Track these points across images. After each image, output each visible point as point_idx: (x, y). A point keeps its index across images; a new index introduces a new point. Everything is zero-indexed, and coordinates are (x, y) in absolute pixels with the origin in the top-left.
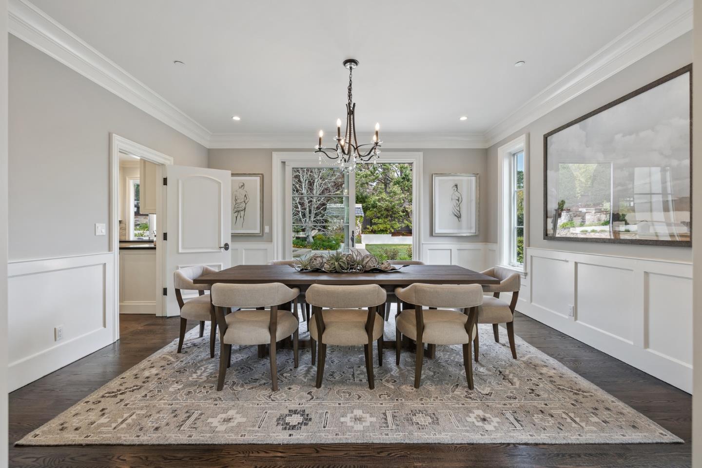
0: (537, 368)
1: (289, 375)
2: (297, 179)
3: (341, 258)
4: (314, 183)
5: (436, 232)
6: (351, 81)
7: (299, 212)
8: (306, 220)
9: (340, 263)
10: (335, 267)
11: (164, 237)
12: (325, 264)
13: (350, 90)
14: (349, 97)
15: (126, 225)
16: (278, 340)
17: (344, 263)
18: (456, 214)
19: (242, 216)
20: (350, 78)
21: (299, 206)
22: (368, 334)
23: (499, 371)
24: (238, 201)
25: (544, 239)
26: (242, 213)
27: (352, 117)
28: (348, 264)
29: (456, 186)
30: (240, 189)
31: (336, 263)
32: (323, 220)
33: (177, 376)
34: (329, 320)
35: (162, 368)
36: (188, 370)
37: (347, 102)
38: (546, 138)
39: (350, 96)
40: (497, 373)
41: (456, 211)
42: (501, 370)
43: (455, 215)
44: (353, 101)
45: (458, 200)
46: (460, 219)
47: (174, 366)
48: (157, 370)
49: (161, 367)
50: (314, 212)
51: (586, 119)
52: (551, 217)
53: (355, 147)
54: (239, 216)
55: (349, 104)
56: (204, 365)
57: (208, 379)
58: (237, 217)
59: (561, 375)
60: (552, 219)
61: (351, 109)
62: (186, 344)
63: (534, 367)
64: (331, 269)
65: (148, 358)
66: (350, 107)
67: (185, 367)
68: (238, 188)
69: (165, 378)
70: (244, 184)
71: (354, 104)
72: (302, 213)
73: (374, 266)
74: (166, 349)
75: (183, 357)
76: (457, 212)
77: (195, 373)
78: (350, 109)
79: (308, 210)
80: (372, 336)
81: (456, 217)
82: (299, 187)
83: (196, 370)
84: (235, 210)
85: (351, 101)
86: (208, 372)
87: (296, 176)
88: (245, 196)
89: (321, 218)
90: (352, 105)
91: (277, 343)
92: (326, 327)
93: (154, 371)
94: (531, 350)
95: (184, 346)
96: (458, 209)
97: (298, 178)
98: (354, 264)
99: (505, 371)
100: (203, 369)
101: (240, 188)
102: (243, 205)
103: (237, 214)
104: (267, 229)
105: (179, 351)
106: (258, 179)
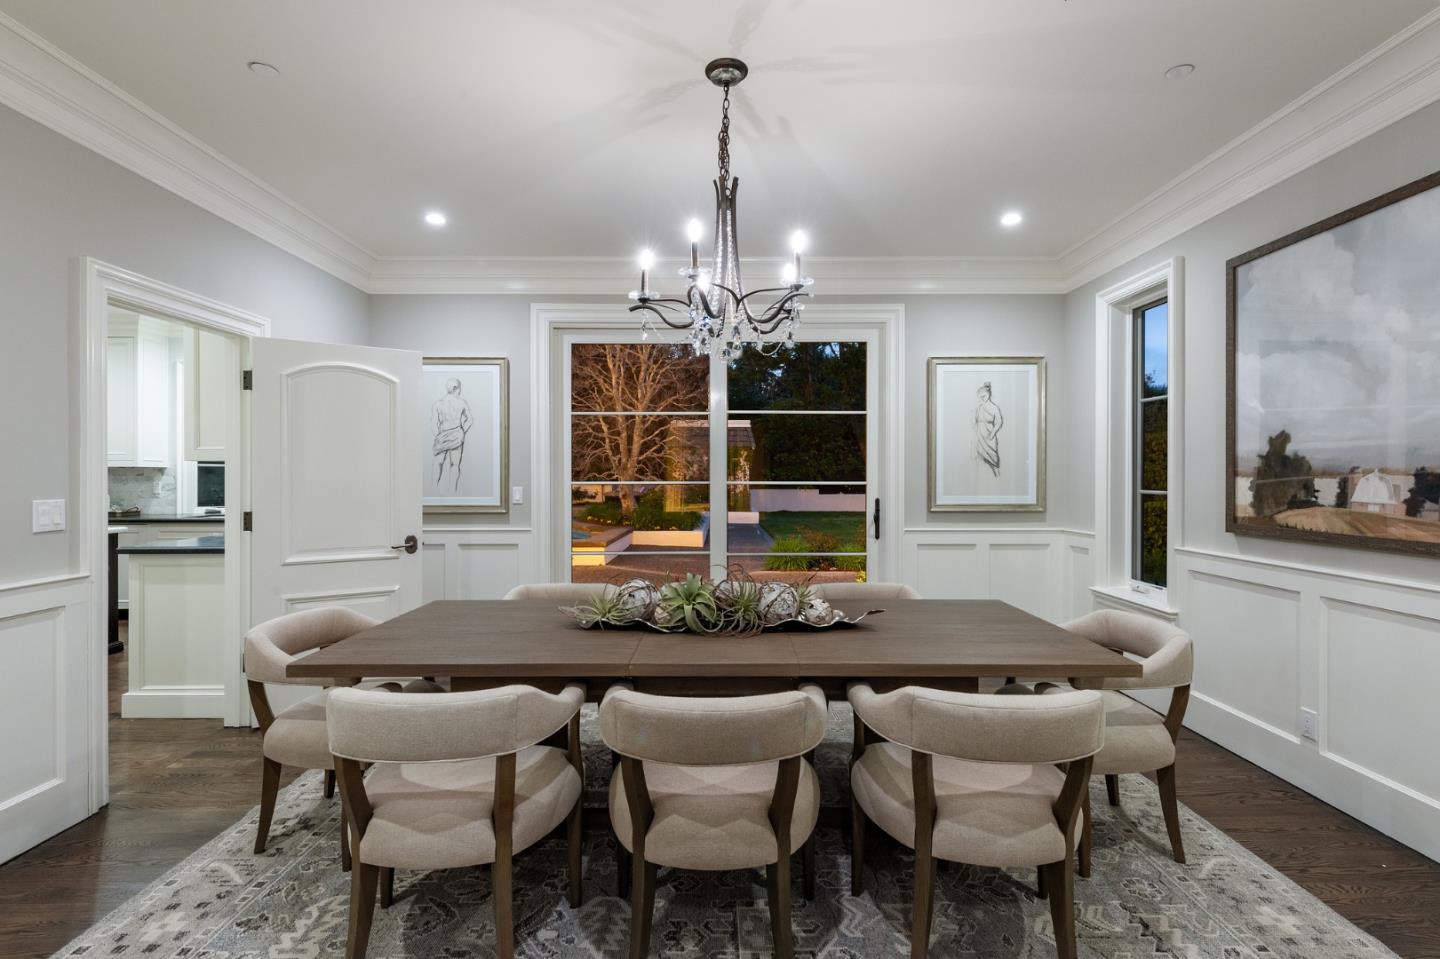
0: (1243, 907)
1: (554, 934)
2: (601, 364)
3: (699, 595)
4: (638, 372)
5: (939, 502)
6: (726, 117)
7: (603, 439)
8: (620, 460)
9: (698, 607)
10: (683, 619)
11: (245, 524)
12: (659, 610)
13: (724, 142)
14: (723, 162)
15: (175, 477)
16: (517, 849)
17: (708, 606)
18: (987, 457)
19: (456, 461)
20: (725, 110)
21: (605, 427)
22: (777, 837)
23: (1142, 921)
24: (446, 426)
25: (1227, 531)
26: (456, 455)
27: (729, 217)
28: (720, 609)
29: (988, 387)
30: (451, 397)
31: (688, 608)
32: (661, 458)
33: (234, 942)
34: (664, 790)
35: (201, 911)
36: (271, 917)
37: (716, 175)
38: (1233, 268)
39: (724, 156)
40: (1136, 929)
41: (987, 448)
42: (1144, 916)
43: (986, 460)
44: (733, 172)
45: (993, 423)
46: (996, 470)
47: (236, 902)
48: (183, 919)
49: (199, 906)
50: (637, 442)
51: (1354, 218)
52: (1246, 475)
53: (739, 297)
54: (448, 459)
55: (723, 179)
56: (322, 896)
57: (322, 951)
58: (441, 465)
59: (1319, 936)
60: (1251, 479)
61: (728, 193)
62: (283, 821)
63: (1233, 903)
64: (672, 624)
65: (169, 876)
66: (724, 188)
67: (266, 907)
68: (446, 392)
69: (201, 950)
70: (459, 383)
71: (736, 180)
72: (611, 442)
73: (790, 615)
74: (226, 839)
75: (264, 871)
76: (991, 452)
77: (291, 928)
78: (723, 192)
79: (624, 435)
80: (789, 835)
81: (987, 465)
82: (605, 381)
83: (295, 916)
84: (439, 447)
85: (727, 171)
86: (327, 927)
87: (598, 356)
88: (463, 412)
89: (656, 455)
90: (729, 184)
91: (516, 859)
92: (656, 810)
93: (175, 922)
94: (1215, 844)
95: (276, 829)
96: (992, 444)
97: (602, 361)
98: (736, 612)
99: (1158, 920)
100: (315, 914)
101: (450, 393)
102: (459, 434)
103: (442, 456)
104: (516, 494)
105: (260, 848)
106: (495, 371)
